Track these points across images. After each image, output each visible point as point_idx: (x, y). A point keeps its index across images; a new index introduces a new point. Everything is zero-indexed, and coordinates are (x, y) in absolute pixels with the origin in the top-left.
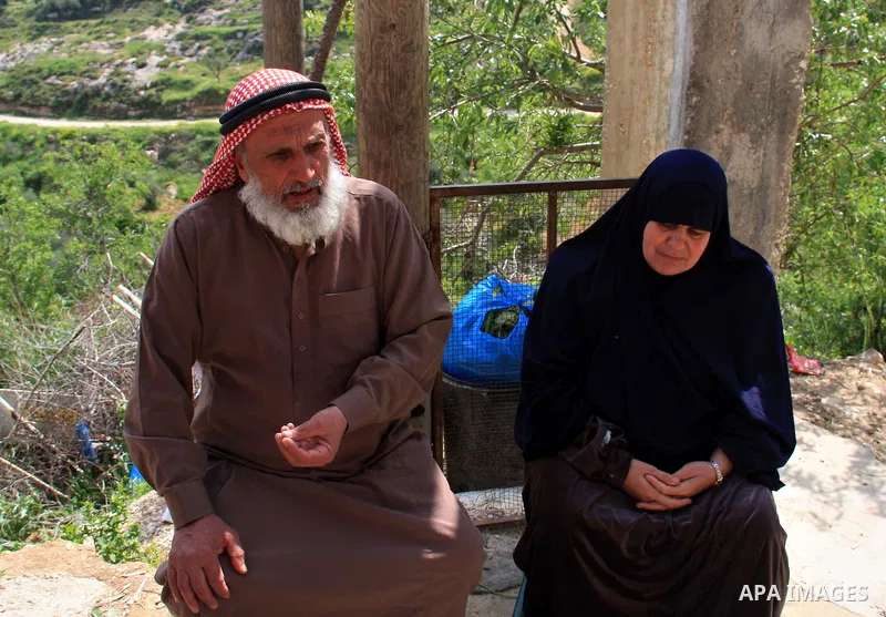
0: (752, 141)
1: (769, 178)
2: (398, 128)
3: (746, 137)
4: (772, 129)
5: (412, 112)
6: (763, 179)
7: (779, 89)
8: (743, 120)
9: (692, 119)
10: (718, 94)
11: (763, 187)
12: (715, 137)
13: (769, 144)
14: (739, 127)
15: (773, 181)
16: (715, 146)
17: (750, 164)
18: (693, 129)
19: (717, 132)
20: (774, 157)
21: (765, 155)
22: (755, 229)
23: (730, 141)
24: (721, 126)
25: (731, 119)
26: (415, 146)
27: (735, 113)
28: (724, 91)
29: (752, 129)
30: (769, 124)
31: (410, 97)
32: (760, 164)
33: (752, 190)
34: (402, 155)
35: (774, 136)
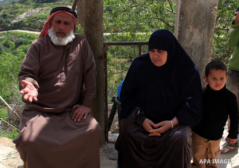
0: (199, 31)
1: (205, 42)
2: (93, 25)
3: (198, 30)
4: (206, 28)
5: (97, 20)
6: (203, 43)
7: (208, 15)
8: (197, 25)
9: (181, 24)
10: (189, 16)
11: (203, 45)
12: (188, 29)
13: (205, 32)
14: (195, 27)
15: (206, 44)
16: (187, 32)
17: (199, 38)
18: (181, 27)
19: (189, 28)
20: (206, 37)
21: (204, 35)
22: (201, 58)
23: (192, 31)
24: (190, 26)
25: (193, 24)
26: (98, 30)
27: (194, 22)
28: (191, 16)
29: (199, 27)
30: (205, 26)
31: (96, 16)
32: (202, 38)
33: (200, 46)
34: (94, 32)
35: (206, 30)
